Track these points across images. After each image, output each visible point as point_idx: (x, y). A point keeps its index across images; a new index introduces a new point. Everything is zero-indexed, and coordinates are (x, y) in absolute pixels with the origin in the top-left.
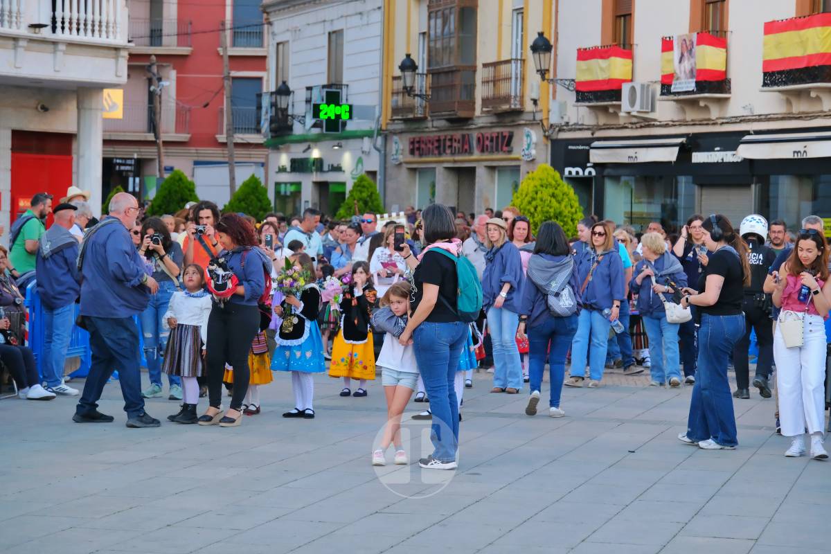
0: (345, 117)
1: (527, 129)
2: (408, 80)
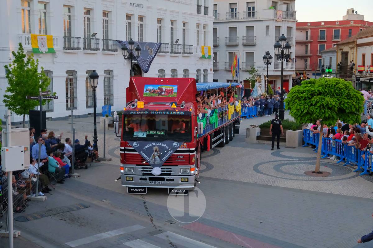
2: (339, 67)
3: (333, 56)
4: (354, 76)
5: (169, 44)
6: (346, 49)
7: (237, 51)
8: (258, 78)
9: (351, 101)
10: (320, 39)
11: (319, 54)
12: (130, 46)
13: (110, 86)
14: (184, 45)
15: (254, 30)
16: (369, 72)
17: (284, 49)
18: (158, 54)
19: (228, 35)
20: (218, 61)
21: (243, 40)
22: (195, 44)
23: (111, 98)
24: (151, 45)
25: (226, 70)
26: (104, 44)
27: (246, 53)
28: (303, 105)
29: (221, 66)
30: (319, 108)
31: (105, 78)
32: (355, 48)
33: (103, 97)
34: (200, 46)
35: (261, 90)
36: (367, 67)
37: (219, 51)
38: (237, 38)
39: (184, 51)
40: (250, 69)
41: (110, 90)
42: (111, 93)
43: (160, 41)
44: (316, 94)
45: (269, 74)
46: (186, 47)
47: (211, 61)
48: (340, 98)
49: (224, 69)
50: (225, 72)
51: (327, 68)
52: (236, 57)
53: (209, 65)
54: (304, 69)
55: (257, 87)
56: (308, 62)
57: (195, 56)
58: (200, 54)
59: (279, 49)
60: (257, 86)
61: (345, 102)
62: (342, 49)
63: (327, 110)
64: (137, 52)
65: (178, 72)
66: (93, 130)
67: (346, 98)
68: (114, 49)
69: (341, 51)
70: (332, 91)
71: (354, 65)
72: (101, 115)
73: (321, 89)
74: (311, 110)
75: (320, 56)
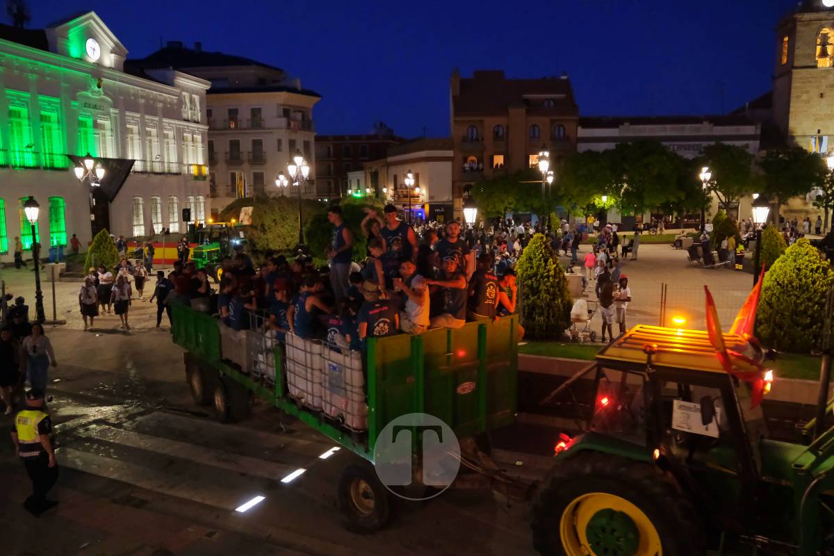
3: (361, 178)
6: (375, 168)
14: (168, 162)
15: (262, 144)
16: (402, 196)
18: (131, 174)
19: (228, 150)
20: (216, 184)
21: (249, 156)
23: (61, 236)
26: (46, 160)
27: (254, 173)
29: (221, 189)
32: (386, 168)
37: (217, 171)
38: (241, 154)
39: (169, 170)
41: (59, 225)
42: (62, 229)
43: (132, 156)
46: (171, 165)
47: (207, 184)
49: (225, 194)
50: (228, 199)
52: (241, 179)
53: (204, 189)
56: (333, 185)
62: (372, 168)
66: (35, 283)
68: (62, 168)
72: (47, 261)
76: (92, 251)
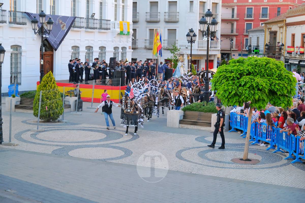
0: (258, 52)
1: (282, 56)
2: (267, 47)
3: (261, 36)
4: (283, 57)
5: (84, 18)
6: (274, 28)
7: (158, 27)
8: (181, 57)
9: (283, 82)
10: (247, 17)
11: (245, 34)
12: (41, 18)
13: (17, 63)
14: (101, 20)
15: (176, 5)
16: (299, 53)
17: (210, 26)
18: (72, 28)
19: (148, 11)
20: (137, 38)
21: (165, 16)
22: (112, 20)
23: (19, 76)
24: (65, 18)
25: (146, 48)
26: (11, 16)
27: (168, 29)
28: (232, 85)
29: (141, 44)
30: (248, 89)
31: (12, 54)
32: (284, 27)
33: (9, 76)
34: (117, 22)
35: (184, 70)
36: (297, 47)
37: (138, 27)
38: (159, 14)
39: (101, 26)
40: (172, 48)
41: (17, 67)
42: (19, 71)
43: (74, 14)
44: (245, 74)
45: (192, 54)
46: (103, 22)
47: (130, 38)
48: (271, 79)
49: (144, 47)
50: (145, 51)
51: (254, 48)
52: (157, 34)
53: (127, 42)
54: (230, 49)
55: (179, 68)
56: (234, 42)
57: (112, 32)
58: (118, 30)
59: (205, 25)
60: (180, 66)
61: (276, 83)
63: (256, 92)
64: (48, 25)
65: (94, 49)
67: (277, 79)
68: (22, 23)
69: (270, 30)
70: (262, 71)
71: (283, 45)
72: (7, 95)
73: (251, 70)
74: (239, 91)
75: (247, 36)
76: (40, 89)
